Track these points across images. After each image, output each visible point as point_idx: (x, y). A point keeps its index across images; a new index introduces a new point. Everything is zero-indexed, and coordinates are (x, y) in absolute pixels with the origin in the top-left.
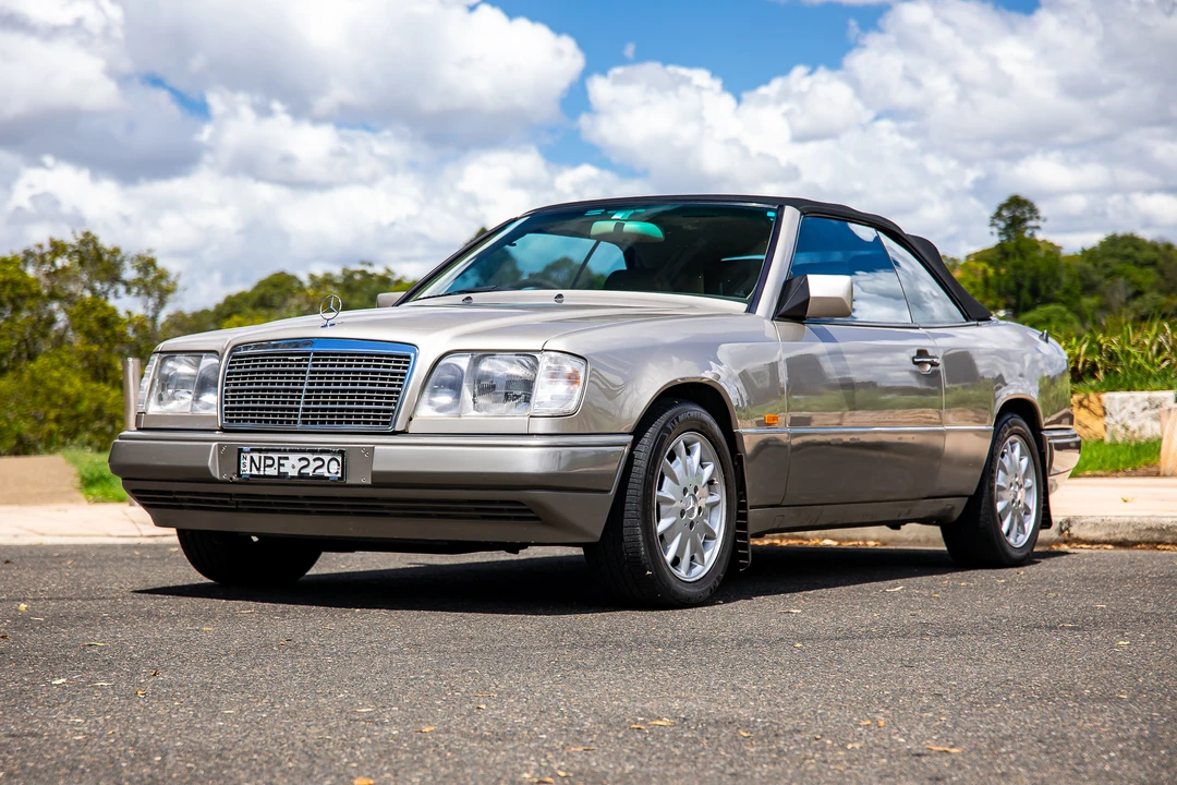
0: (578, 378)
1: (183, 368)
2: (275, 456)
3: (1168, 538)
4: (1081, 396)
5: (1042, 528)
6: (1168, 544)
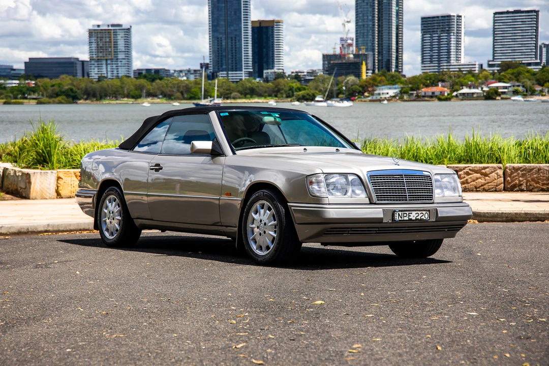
2: (407, 213)
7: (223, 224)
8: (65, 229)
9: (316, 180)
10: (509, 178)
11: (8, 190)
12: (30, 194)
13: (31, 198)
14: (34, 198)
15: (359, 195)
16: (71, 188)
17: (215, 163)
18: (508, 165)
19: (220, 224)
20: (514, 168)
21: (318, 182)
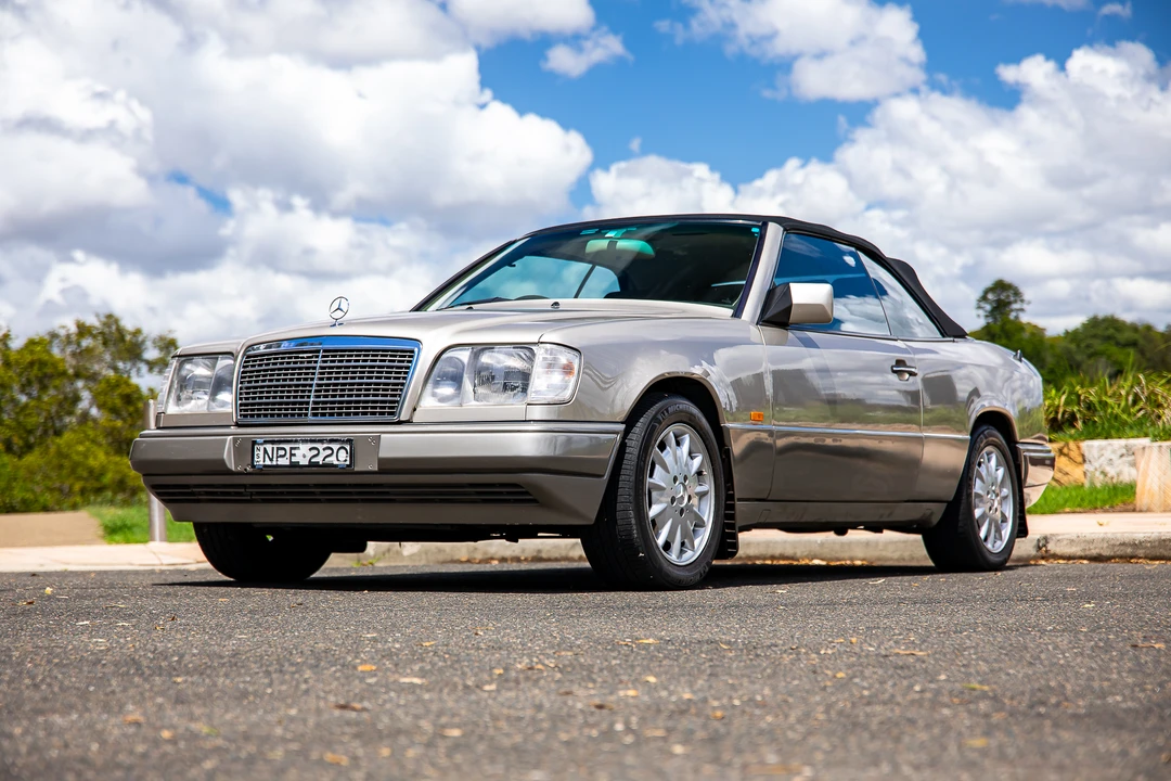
0: (572, 369)
1: (200, 370)
2: (287, 447)
3: (1141, 552)
4: (1061, 444)
5: (1018, 537)
6: (1140, 558)
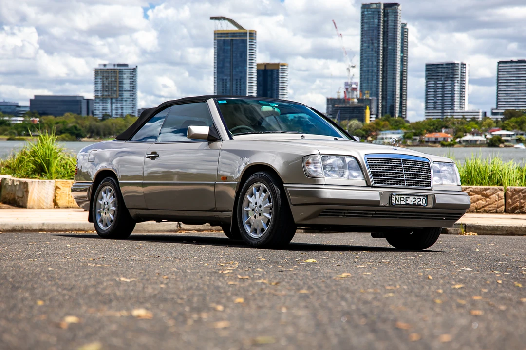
2: (405, 197)
7: (218, 210)
8: (60, 229)
9: (313, 160)
10: (510, 200)
11: (6, 200)
12: (27, 203)
13: (28, 207)
14: (31, 207)
15: (355, 177)
16: (69, 198)
17: (211, 148)
18: (509, 187)
19: (215, 210)
20: (515, 190)
21: (315, 163)
